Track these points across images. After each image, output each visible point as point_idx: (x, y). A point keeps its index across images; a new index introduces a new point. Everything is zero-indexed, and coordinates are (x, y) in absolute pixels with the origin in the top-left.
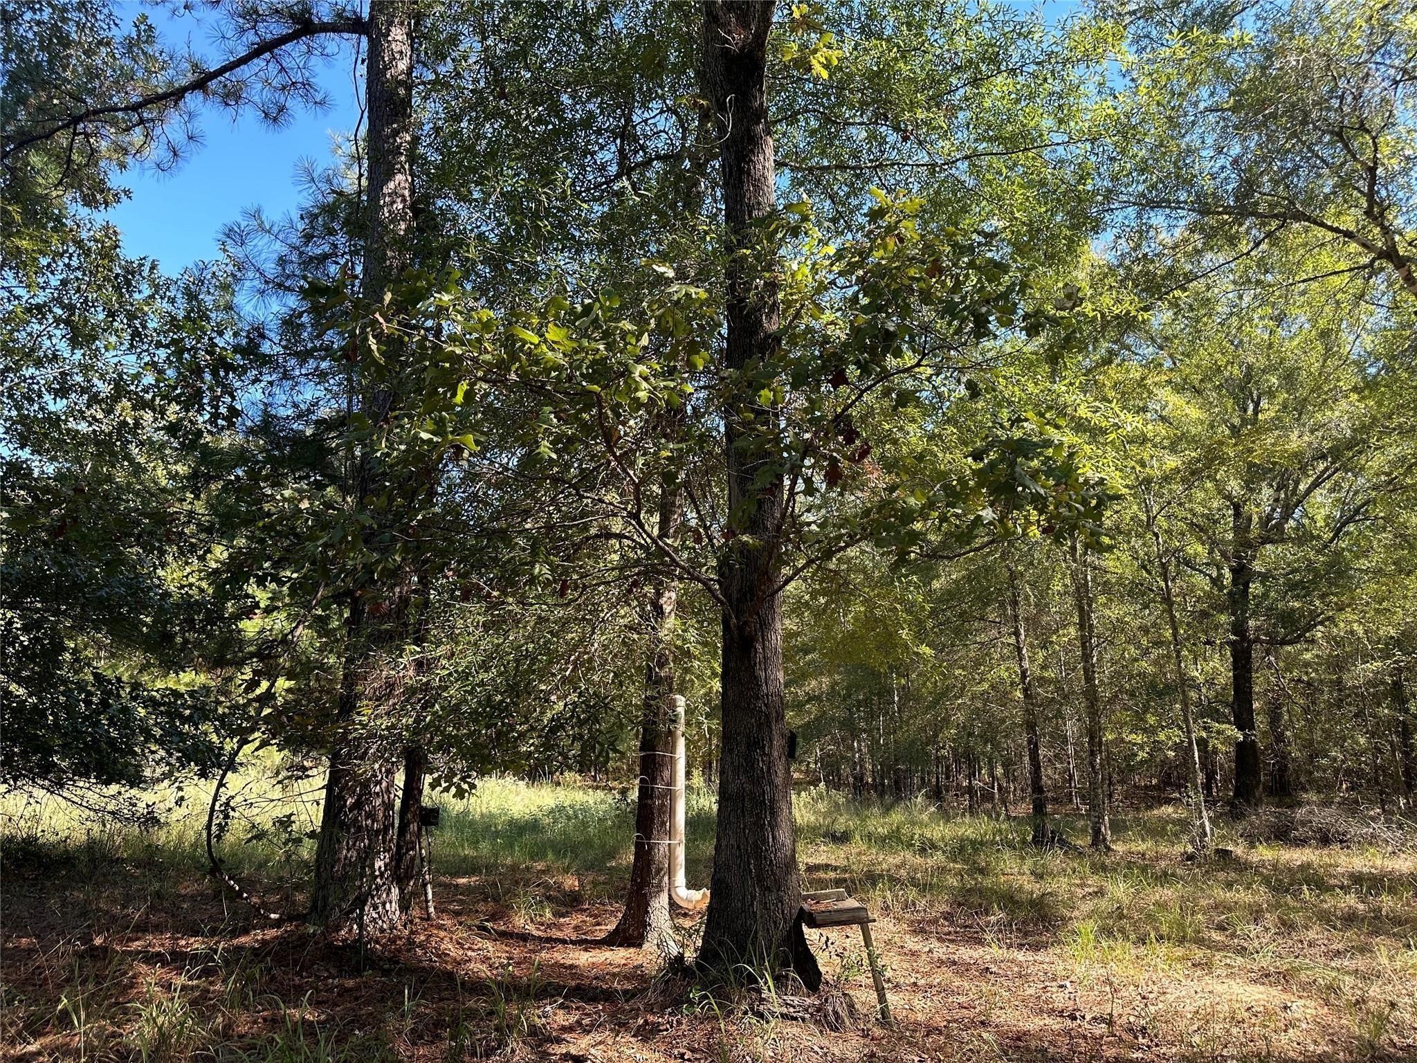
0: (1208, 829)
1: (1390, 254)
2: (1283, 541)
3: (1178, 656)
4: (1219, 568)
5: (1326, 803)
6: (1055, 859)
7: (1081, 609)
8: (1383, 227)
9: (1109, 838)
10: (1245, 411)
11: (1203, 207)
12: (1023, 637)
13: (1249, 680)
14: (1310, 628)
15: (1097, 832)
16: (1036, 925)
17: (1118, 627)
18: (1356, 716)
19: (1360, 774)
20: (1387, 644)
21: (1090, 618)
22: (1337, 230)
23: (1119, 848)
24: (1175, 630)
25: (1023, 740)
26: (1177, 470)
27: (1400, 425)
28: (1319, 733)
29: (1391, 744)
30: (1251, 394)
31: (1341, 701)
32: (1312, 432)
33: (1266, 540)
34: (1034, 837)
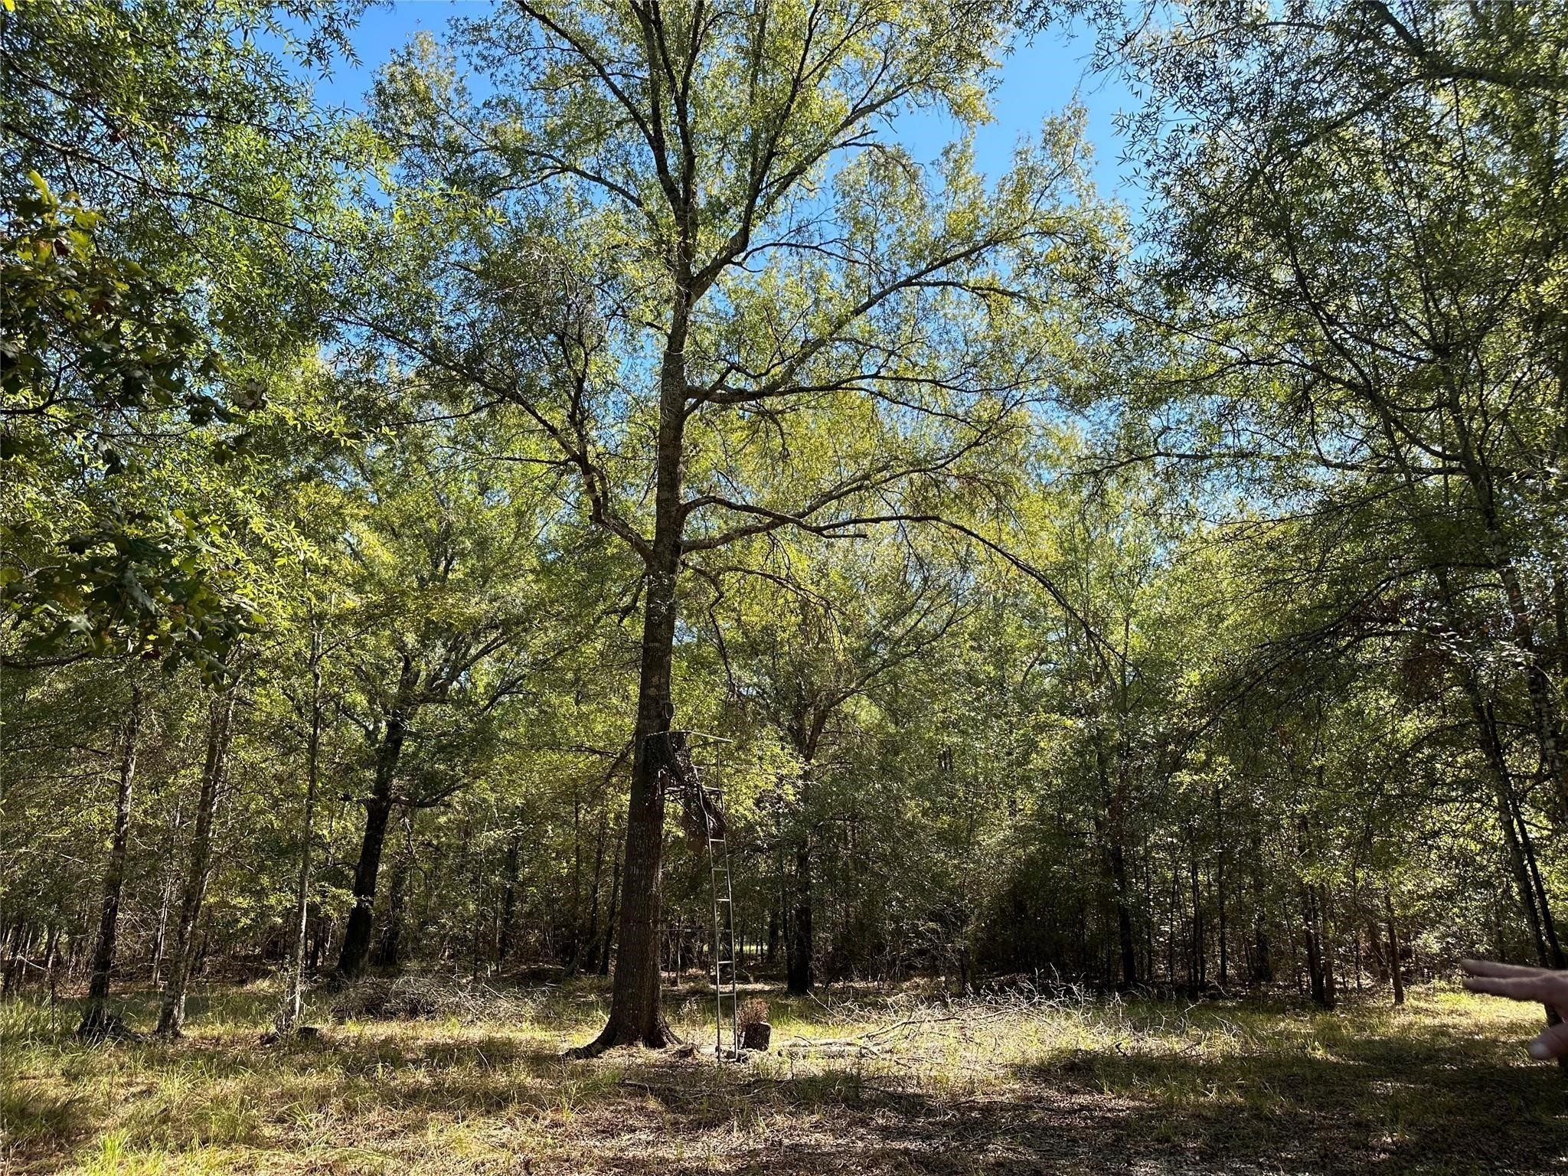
0: (297, 1006)
1: (581, 459)
2: (443, 702)
3: (309, 812)
4: (377, 721)
5: (424, 972)
6: (104, 1054)
7: (212, 748)
8: (580, 435)
9: (181, 1022)
10: (437, 566)
11: (436, 354)
12: (131, 774)
13: (379, 842)
14: (449, 791)
15: (168, 1014)
16: (47, 1143)
17: (250, 773)
18: (472, 882)
19: (463, 941)
20: (512, 814)
21: (220, 759)
22: (544, 423)
23: (191, 1033)
24: (313, 782)
25: (99, 900)
26: (353, 612)
27: (560, 613)
28: (434, 899)
29: (495, 910)
30: (446, 551)
31: (462, 866)
32: (491, 602)
33: (425, 700)
34: (83, 1026)
